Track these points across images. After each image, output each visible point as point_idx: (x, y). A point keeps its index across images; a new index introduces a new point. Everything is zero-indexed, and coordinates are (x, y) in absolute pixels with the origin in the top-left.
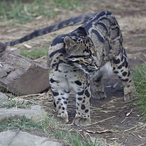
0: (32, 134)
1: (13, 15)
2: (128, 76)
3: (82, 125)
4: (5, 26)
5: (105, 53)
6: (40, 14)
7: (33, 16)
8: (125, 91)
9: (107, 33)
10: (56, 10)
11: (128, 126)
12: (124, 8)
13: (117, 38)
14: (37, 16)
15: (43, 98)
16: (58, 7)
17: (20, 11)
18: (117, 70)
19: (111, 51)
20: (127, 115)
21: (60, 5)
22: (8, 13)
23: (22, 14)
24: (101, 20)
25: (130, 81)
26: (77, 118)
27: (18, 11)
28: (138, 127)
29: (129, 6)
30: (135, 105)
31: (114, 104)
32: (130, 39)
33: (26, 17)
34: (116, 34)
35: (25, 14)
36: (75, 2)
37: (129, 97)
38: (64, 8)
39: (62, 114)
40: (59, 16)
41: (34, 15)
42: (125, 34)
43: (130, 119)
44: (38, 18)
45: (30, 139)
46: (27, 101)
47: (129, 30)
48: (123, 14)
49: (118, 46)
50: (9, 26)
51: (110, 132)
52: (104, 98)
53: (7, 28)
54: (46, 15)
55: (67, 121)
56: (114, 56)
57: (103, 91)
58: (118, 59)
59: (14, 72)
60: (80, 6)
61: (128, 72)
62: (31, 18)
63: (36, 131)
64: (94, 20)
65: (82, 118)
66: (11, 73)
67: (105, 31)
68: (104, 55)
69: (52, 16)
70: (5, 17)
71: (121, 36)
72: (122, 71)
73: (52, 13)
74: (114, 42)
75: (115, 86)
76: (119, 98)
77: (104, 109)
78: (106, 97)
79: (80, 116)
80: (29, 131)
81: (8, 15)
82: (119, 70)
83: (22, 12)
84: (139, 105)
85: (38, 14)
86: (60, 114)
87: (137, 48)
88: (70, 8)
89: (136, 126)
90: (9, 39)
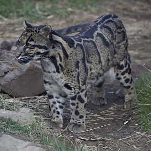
0: (16, 138)
1: (23, 13)
2: (131, 83)
3: (75, 131)
4: (14, 24)
5: (110, 57)
6: (52, 14)
7: (44, 15)
8: (126, 99)
9: (112, 37)
10: (70, 9)
11: (124, 135)
12: (141, 12)
13: (123, 43)
14: (48, 15)
15: (41, 101)
16: (71, 7)
17: (31, 9)
18: (120, 76)
19: (116, 55)
20: (125, 123)
21: (74, 4)
22: (19, 10)
23: (33, 12)
24: (107, 22)
25: (132, 88)
26: (71, 124)
27: (29, 9)
28: (134, 136)
29: (146, 10)
30: (134, 114)
31: (114, 111)
32: (142, 45)
33: (37, 16)
34: (121, 38)
35: (36, 12)
36: (91, 2)
37: (129, 105)
38: (79, 8)
39: (56, 119)
40: (71, 17)
41: (46, 14)
42: (138, 39)
43: (127, 128)
44: (49, 17)
45: (13, 142)
46: (23, 103)
47: (142, 35)
48: (139, 17)
49: (123, 51)
50: (18, 24)
51: (104, 140)
52: (104, 105)
53: (16, 26)
54: (58, 15)
55: (62, 126)
56: (118, 61)
57: (103, 97)
58: (122, 65)
59: (12, 72)
60: (95, 7)
61: (130, 79)
62: (42, 17)
63: (21, 135)
64: (100, 23)
65: (76, 124)
66: (9, 73)
67: (111, 35)
68: (108, 60)
69: (64, 16)
70: (15, 14)
71: (127, 41)
72: (125, 77)
73: (65, 13)
74: (120, 46)
75: (117, 93)
76: (120, 106)
77: (102, 116)
78: (106, 103)
79: (74, 121)
80: (13, 134)
81: (18, 12)
82: (122, 77)
83: (33, 10)
84: (138, 114)
85: (50, 13)
86: (54, 119)
87: (147, 54)
88: (85, 8)
89: (132, 135)
90: (15, 38)
